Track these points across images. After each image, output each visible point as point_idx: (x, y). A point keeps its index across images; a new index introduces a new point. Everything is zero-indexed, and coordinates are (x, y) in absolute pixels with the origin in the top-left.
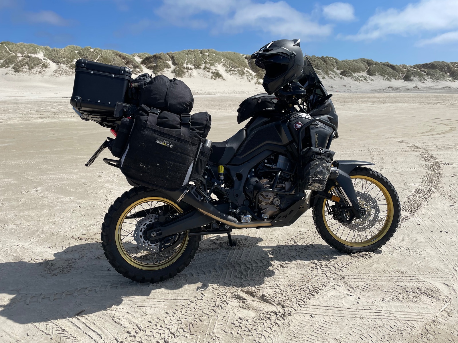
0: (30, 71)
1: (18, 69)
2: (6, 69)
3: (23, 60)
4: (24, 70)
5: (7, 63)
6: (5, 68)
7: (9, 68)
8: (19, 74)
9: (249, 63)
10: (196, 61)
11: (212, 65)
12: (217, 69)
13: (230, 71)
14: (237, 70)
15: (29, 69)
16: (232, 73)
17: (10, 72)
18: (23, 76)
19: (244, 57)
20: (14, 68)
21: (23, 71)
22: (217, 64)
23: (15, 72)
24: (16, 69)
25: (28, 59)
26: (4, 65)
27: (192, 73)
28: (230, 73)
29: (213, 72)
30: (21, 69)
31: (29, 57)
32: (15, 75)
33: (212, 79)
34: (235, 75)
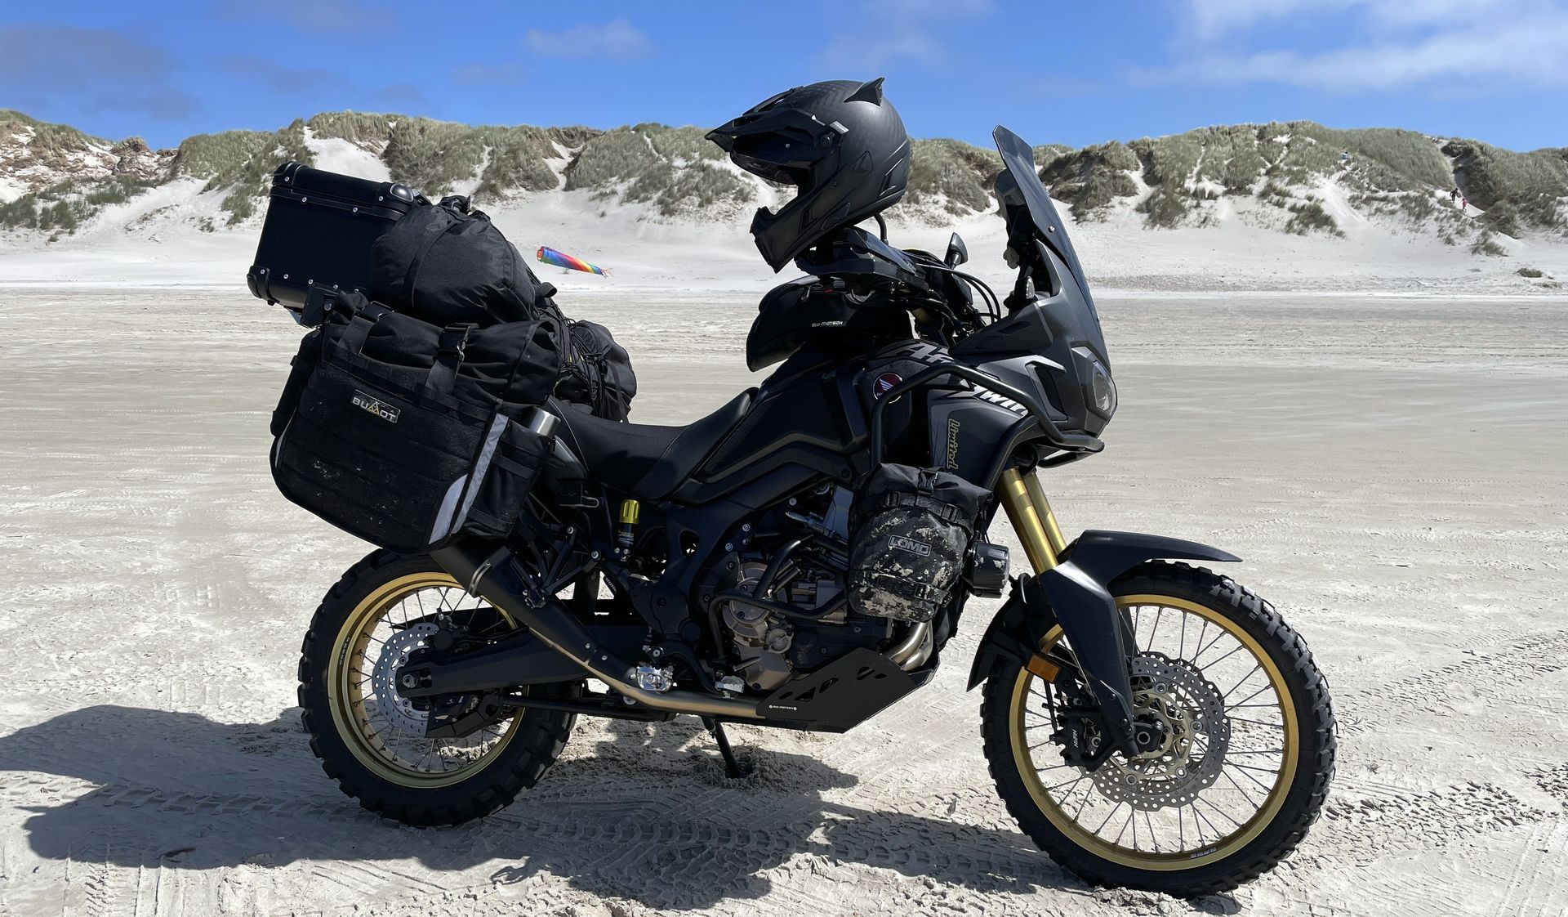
0: (702, 211)
1: (672, 206)
2: (642, 204)
3: (688, 176)
4: (687, 207)
5: (644, 189)
6: (639, 202)
7: (649, 203)
8: (672, 219)
9: (1455, 171)
10: (1236, 166)
11: (1298, 178)
12: (1317, 194)
13: (1368, 201)
14: (1402, 198)
15: (701, 205)
16: (1378, 210)
17: (650, 214)
18: (682, 225)
19: (1440, 146)
20: (661, 202)
21: (682, 211)
22: (1318, 178)
23: (663, 214)
24: (667, 205)
25: (702, 174)
26: (635, 194)
27: (1211, 211)
28: (1366, 209)
29: (1300, 204)
30: (679, 205)
31: (704, 169)
32: (661, 223)
33: (1288, 232)
34: (1388, 219)
